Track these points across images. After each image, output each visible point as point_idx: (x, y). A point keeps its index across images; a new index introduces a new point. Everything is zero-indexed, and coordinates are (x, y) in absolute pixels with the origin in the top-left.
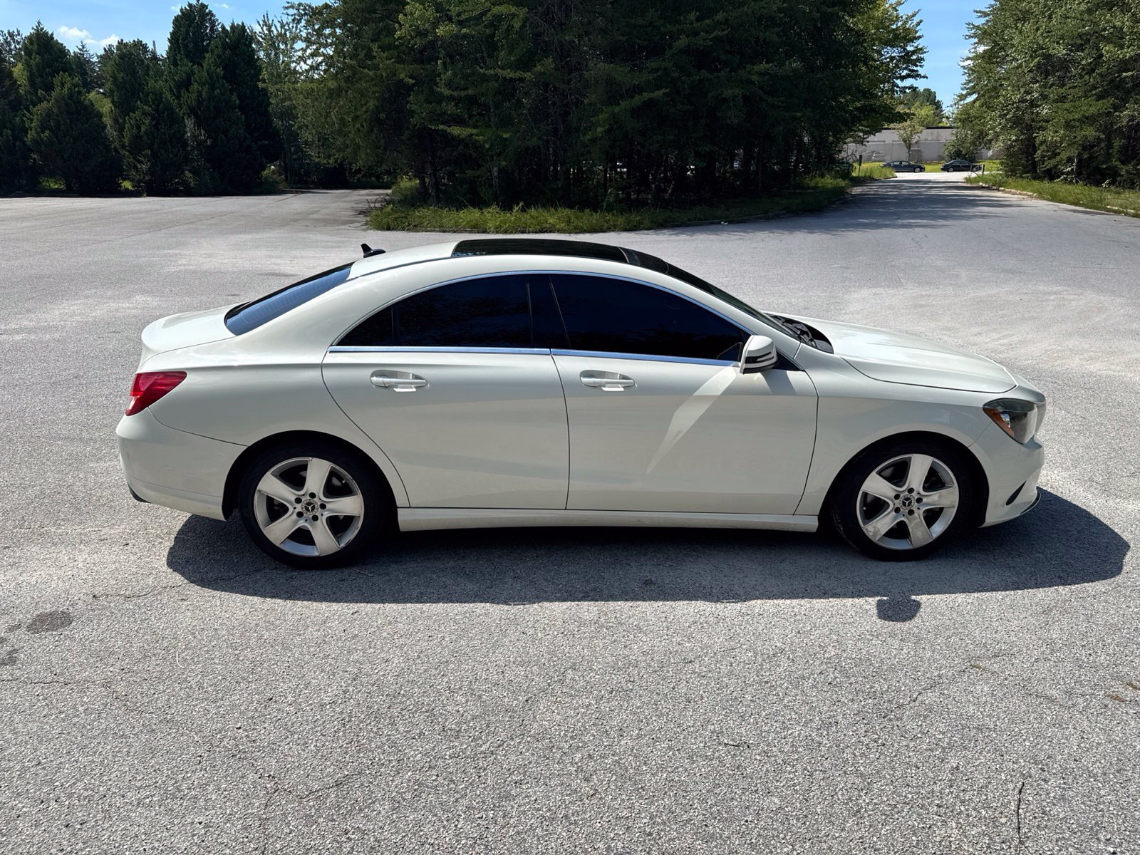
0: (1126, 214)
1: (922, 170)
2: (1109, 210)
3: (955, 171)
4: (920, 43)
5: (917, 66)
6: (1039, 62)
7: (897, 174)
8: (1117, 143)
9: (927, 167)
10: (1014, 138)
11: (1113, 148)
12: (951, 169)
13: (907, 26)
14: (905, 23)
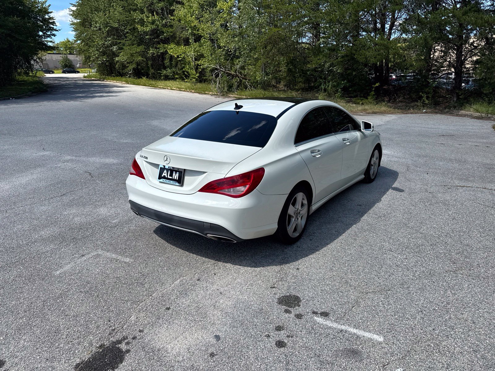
0: (168, 89)
1: (53, 73)
2: (160, 88)
3: (68, 73)
4: (51, 15)
5: (54, 25)
6: (109, 29)
7: (46, 74)
8: (150, 63)
9: (55, 71)
10: (105, 60)
11: (148, 64)
12: (67, 72)
13: (44, 7)
14: (43, 4)
